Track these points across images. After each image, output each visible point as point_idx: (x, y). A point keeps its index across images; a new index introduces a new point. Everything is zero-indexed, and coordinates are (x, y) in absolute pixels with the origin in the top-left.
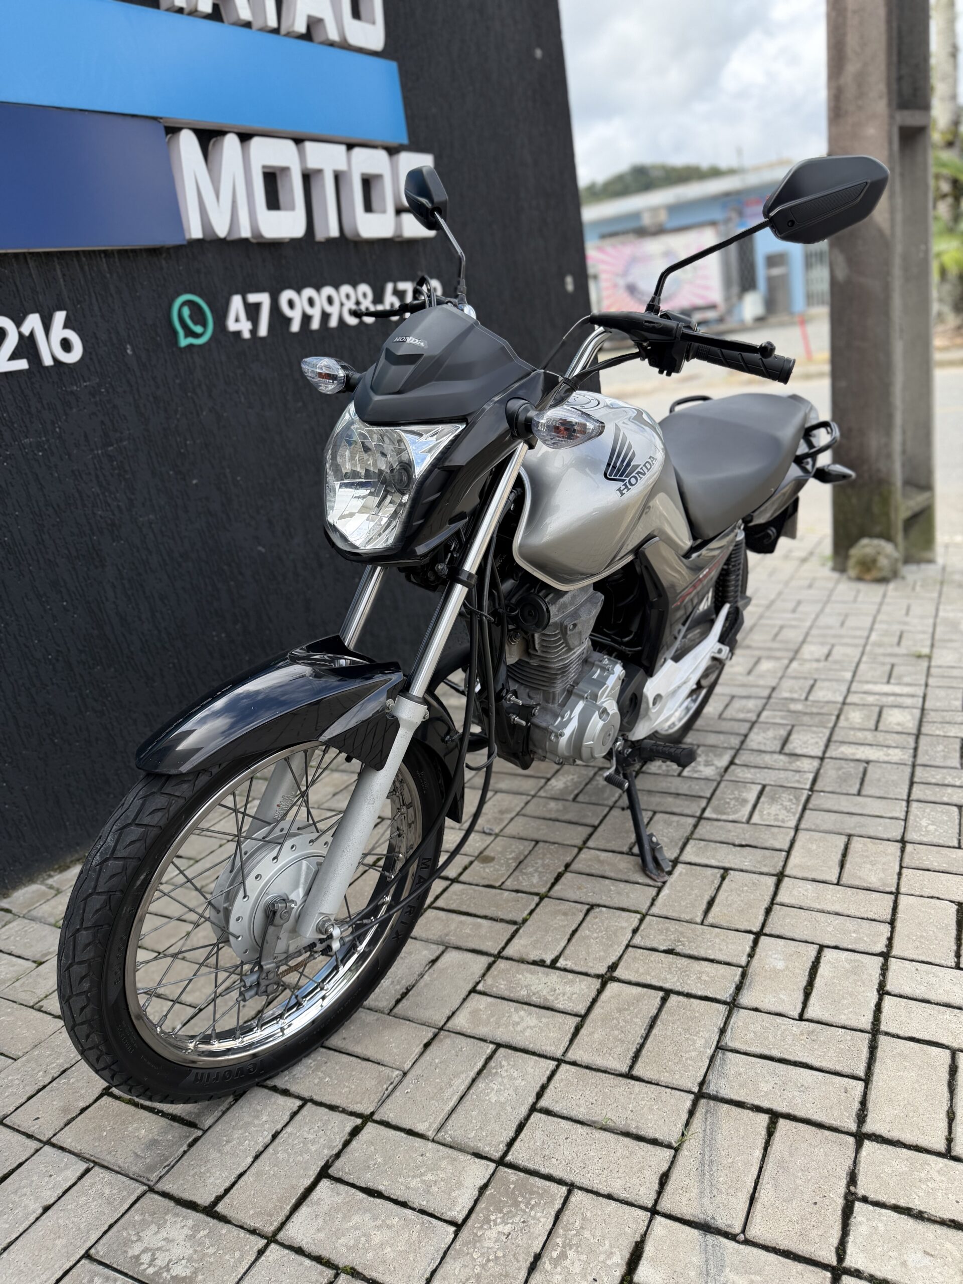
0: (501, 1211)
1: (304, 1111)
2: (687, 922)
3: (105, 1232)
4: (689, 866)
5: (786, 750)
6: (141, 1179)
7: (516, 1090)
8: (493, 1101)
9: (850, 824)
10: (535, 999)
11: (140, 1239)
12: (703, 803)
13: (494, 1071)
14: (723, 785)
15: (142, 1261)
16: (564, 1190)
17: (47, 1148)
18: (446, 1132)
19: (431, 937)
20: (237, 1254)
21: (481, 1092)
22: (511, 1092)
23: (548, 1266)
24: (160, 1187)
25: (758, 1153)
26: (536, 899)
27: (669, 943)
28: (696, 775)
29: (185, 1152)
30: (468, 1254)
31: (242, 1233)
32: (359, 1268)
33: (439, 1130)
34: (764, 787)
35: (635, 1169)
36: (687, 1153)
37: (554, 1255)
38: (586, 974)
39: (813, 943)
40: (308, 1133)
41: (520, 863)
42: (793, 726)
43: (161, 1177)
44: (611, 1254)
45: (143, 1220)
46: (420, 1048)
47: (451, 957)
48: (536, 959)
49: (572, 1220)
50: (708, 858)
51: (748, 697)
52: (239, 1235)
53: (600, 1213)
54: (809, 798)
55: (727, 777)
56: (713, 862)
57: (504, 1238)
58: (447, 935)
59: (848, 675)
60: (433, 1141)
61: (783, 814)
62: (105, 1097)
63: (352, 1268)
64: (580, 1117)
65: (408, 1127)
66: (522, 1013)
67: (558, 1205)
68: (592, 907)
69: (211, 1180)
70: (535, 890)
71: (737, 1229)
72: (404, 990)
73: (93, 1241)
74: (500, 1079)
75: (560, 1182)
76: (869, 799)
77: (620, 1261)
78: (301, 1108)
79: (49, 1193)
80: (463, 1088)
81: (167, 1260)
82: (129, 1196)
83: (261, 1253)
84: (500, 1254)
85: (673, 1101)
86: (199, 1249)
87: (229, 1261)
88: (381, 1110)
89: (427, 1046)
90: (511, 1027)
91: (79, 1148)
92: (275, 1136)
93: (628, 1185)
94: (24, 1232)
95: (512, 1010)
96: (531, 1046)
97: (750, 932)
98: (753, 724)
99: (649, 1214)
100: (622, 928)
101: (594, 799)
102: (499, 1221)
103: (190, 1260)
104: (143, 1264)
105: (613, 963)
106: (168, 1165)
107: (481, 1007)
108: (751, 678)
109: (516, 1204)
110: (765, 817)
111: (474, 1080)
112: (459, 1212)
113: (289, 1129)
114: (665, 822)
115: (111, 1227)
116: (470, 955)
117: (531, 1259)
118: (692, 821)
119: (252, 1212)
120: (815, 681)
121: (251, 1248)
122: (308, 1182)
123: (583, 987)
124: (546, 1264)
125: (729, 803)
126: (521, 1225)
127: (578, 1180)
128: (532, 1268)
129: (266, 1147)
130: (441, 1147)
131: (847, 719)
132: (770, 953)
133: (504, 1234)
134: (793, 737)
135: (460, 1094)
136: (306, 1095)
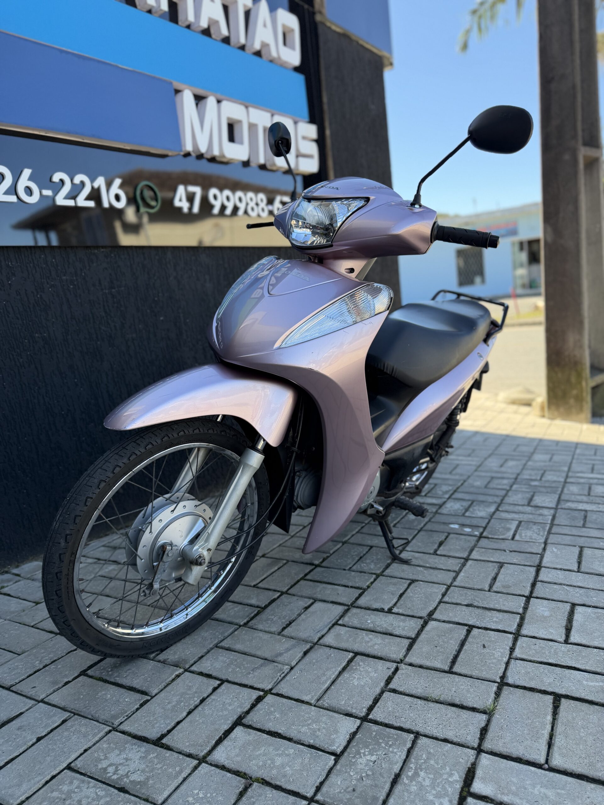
0: (367, 747)
1: (223, 687)
2: (479, 590)
3: (81, 755)
4: (476, 562)
5: (532, 504)
6: (108, 723)
7: (371, 678)
8: (356, 684)
9: (581, 542)
10: (379, 629)
11: (106, 758)
12: (481, 530)
13: (355, 668)
14: (492, 521)
15: (108, 771)
16: (412, 736)
17: (40, 704)
18: (324, 701)
19: (304, 595)
20: (178, 769)
21: (347, 679)
22: (368, 679)
23: (406, 781)
24: (122, 728)
25: (549, 718)
26: (374, 576)
27: (467, 601)
28: (474, 516)
29: (137, 709)
30: (346, 772)
31: (181, 757)
32: (267, 779)
33: (318, 700)
34: (520, 522)
35: (462, 725)
36: (498, 716)
37: (410, 774)
38: (413, 616)
39: (567, 602)
40: (226, 699)
41: (361, 558)
42: (534, 493)
43: (121, 723)
44: (451, 775)
45: (109, 747)
46: (301, 654)
47: (318, 605)
48: (377, 607)
49: (420, 754)
50: (488, 557)
51: (503, 478)
52: (178, 757)
53: (440, 750)
54: (550, 529)
55: (494, 517)
56: (492, 559)
57: (372, 764)
58: (315, 594)
59: (566, 469)
60: (315, 706)
61: (535, 536)
62: (82, 676)
63: (262, 779)
64: (418, 695)
65: (297, 698)
66: (371, 636)
67: (409, 745)
68: (413, 581)
69: (158, 725)
70: (373, 572)
71: (542, 760)
72: (288, 622)
73: (73, 759)
74: (359, 672)
75: (409, 731)
76: (591, 530)
77: (458, 779)
78: (219, 685)
79: (42, 730)
80: (333, 676)
81: (127, 771)
82: (99, 733)
83: (196, 768)
84: (369, 773)
85: (483, 687)
86: (150, 765)
87: (172, 772)
88: (277, 687)
89: (305, 653)
90: (364, 644)
91: (63, 704)
92: (202, 701)
93: (458, 734)
94: (23, 752)
95: (364, 635)
96: (380, 654)
97: (523, 596)
98: (508, 491)
99: (476, 752)
100: (434, 592)
101: (407, 526)
102: (367, 753)
103: (143, 771)
104: (109, 773)
105: (431, 611)
106: (127, 716)
107: (342, 633)
108: (503, 469)
109: (379, 744)
110: (524, 537)
111: (340, 673)
112: (338, 747)
113: (212, 697)
114: (457, 538)
115: (86, 751)
116: (331, 605)
117: (393, 777)
118: (475, 538)
119: (187, 744)
120: (545, 471)
121: (188, 765)
122: (226, 727)
123: (411, 623)
124: (404, 779)
125: (498, 530)
126: (384, 756)
127: (421, 730)
128: (394, 782)
129: (196, 707)
130: (321, 710)
131: (568, 490)
132: (538, 607)
133: (371, 761)
134: (535, 498)
135: (332, 679)
136: (224, 677)
